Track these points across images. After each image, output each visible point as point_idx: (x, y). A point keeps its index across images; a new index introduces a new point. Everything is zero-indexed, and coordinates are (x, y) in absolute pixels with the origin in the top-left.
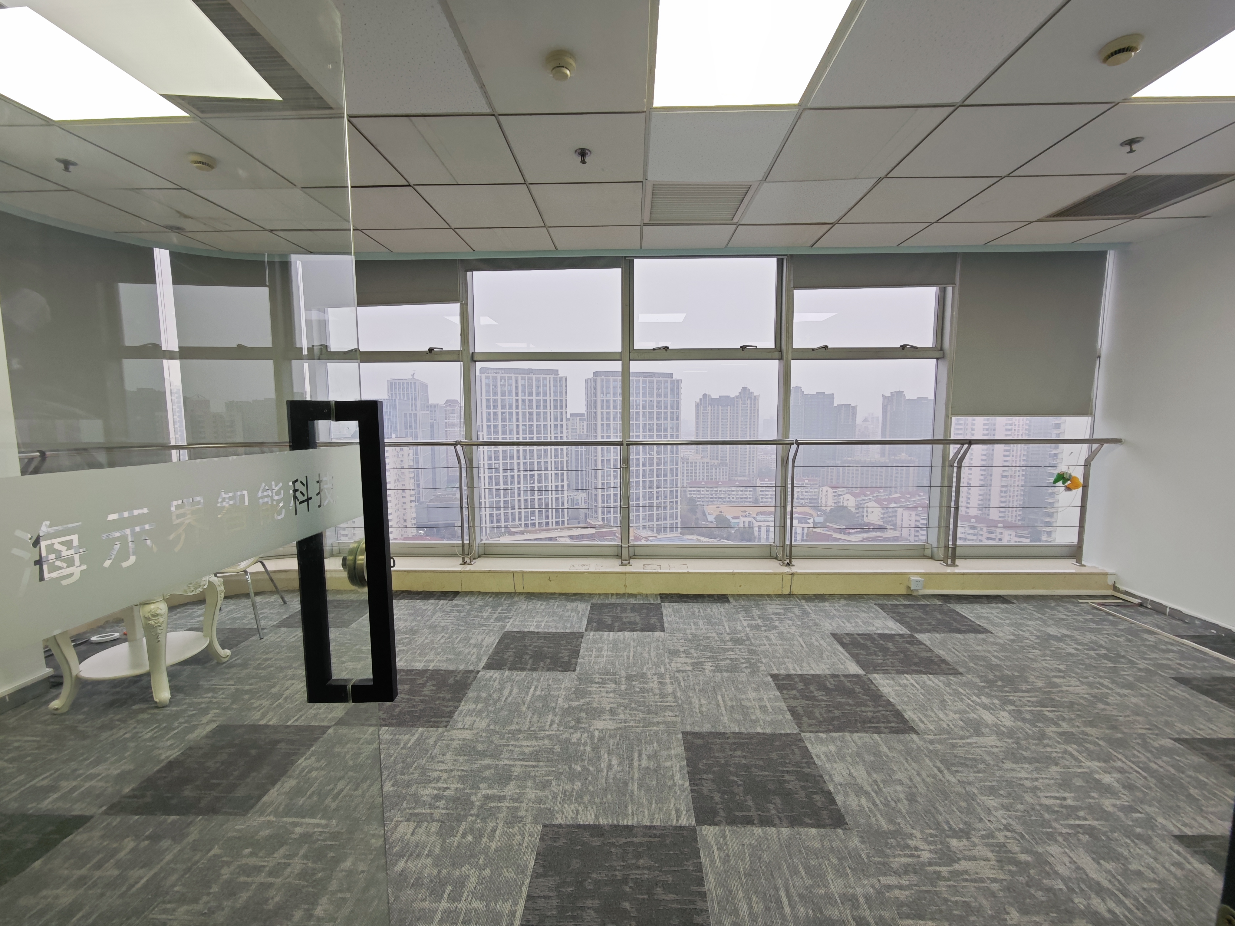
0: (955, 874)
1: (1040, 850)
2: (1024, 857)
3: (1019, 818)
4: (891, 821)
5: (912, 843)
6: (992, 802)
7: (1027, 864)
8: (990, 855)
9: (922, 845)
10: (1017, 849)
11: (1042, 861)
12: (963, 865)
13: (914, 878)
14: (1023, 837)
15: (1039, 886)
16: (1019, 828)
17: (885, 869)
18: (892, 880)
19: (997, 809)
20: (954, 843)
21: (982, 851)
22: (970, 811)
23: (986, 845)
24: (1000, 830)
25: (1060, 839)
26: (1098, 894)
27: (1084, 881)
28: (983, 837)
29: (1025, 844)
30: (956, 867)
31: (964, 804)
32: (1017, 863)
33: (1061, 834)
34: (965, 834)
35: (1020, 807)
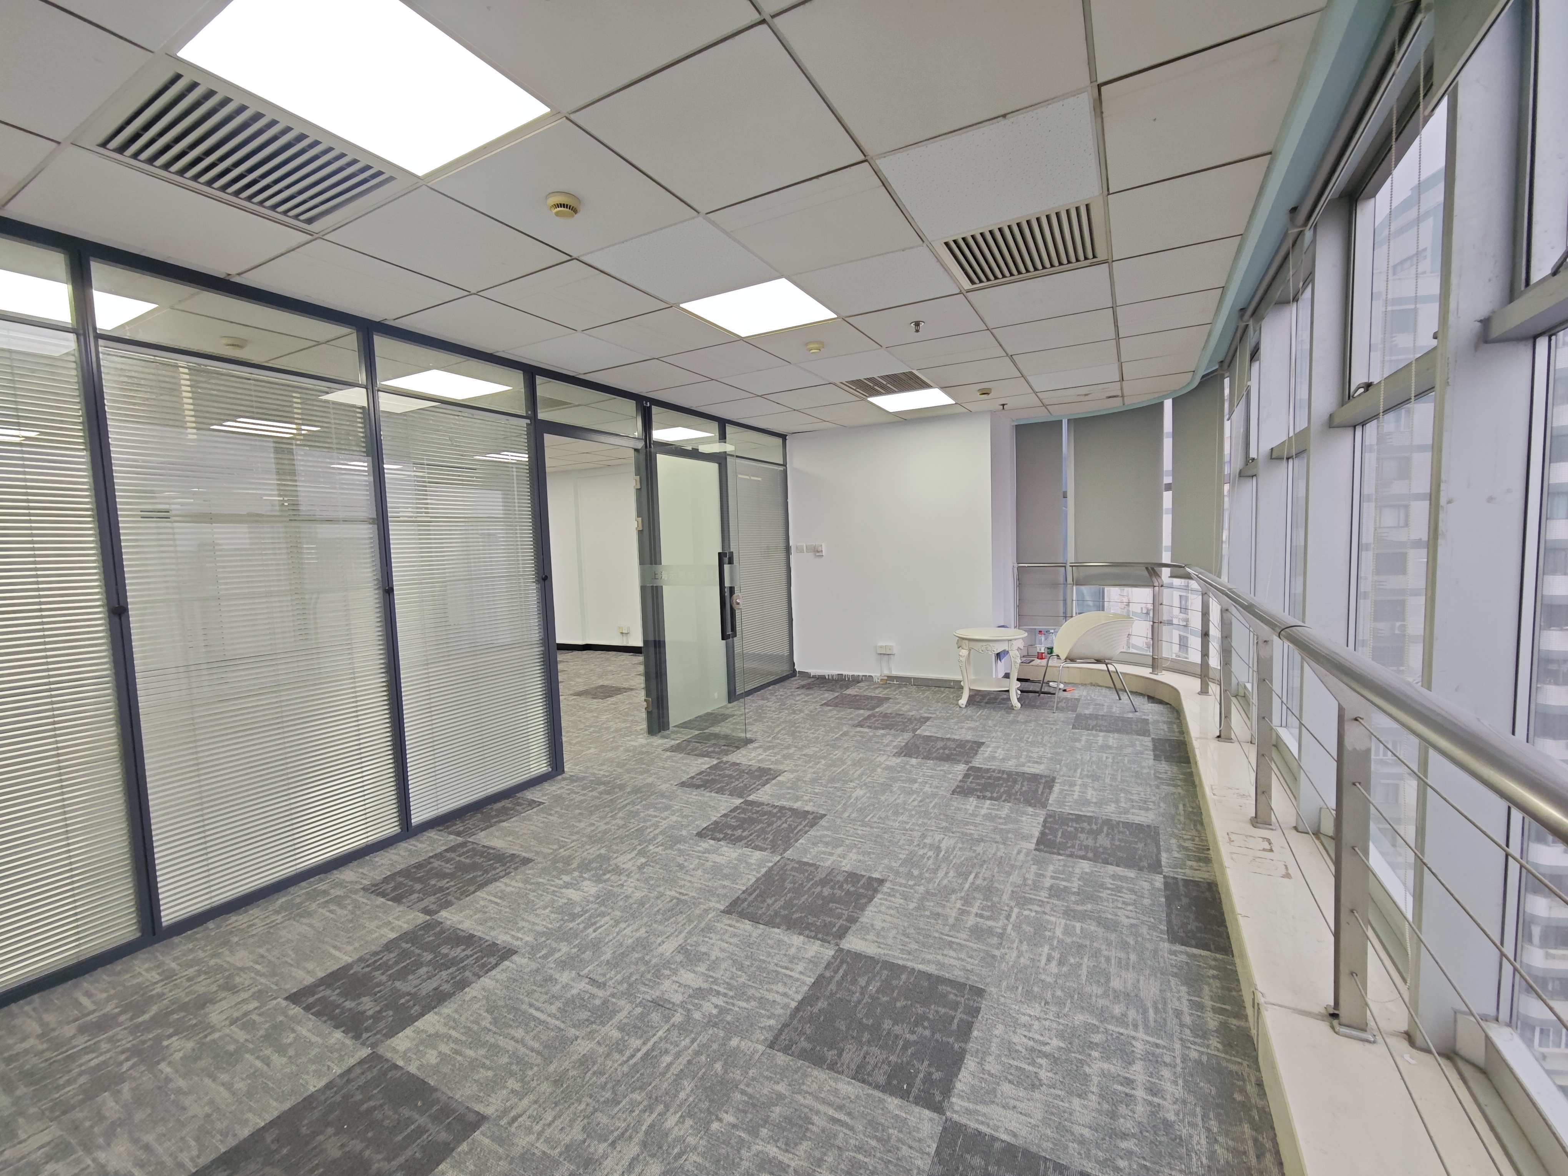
0: (635, 849)
1: (601, 885)
2: (607, 876)
3: (618, 895)
4: (679, 850)
5: (660, 848)
6: (638, 895)
7: (604, 874)
8: (624, 866)
9: (656, 850)
10: (613, 878)
11: (598, 880)
12: (633, 854)
13: (648, 838)
14: (612, 886)
15: (596, 869)
16: (616, 889)
17: (662, 833)
18: (657, 832)
19: (633, 892)
20: (643, 860)
21: (628, 866)
22: (646, 881)
23: (628, 869)
24: (626, 881)
25: (592, 899)
26: (568, 883)
27: (575, 885)
28: (631, 872)
29: (609, 883)
30: (636, 852)
31: (652, 882)
32: (609, 872)
33: (592, 902)
34: (641, 868)
35: (621, 903)
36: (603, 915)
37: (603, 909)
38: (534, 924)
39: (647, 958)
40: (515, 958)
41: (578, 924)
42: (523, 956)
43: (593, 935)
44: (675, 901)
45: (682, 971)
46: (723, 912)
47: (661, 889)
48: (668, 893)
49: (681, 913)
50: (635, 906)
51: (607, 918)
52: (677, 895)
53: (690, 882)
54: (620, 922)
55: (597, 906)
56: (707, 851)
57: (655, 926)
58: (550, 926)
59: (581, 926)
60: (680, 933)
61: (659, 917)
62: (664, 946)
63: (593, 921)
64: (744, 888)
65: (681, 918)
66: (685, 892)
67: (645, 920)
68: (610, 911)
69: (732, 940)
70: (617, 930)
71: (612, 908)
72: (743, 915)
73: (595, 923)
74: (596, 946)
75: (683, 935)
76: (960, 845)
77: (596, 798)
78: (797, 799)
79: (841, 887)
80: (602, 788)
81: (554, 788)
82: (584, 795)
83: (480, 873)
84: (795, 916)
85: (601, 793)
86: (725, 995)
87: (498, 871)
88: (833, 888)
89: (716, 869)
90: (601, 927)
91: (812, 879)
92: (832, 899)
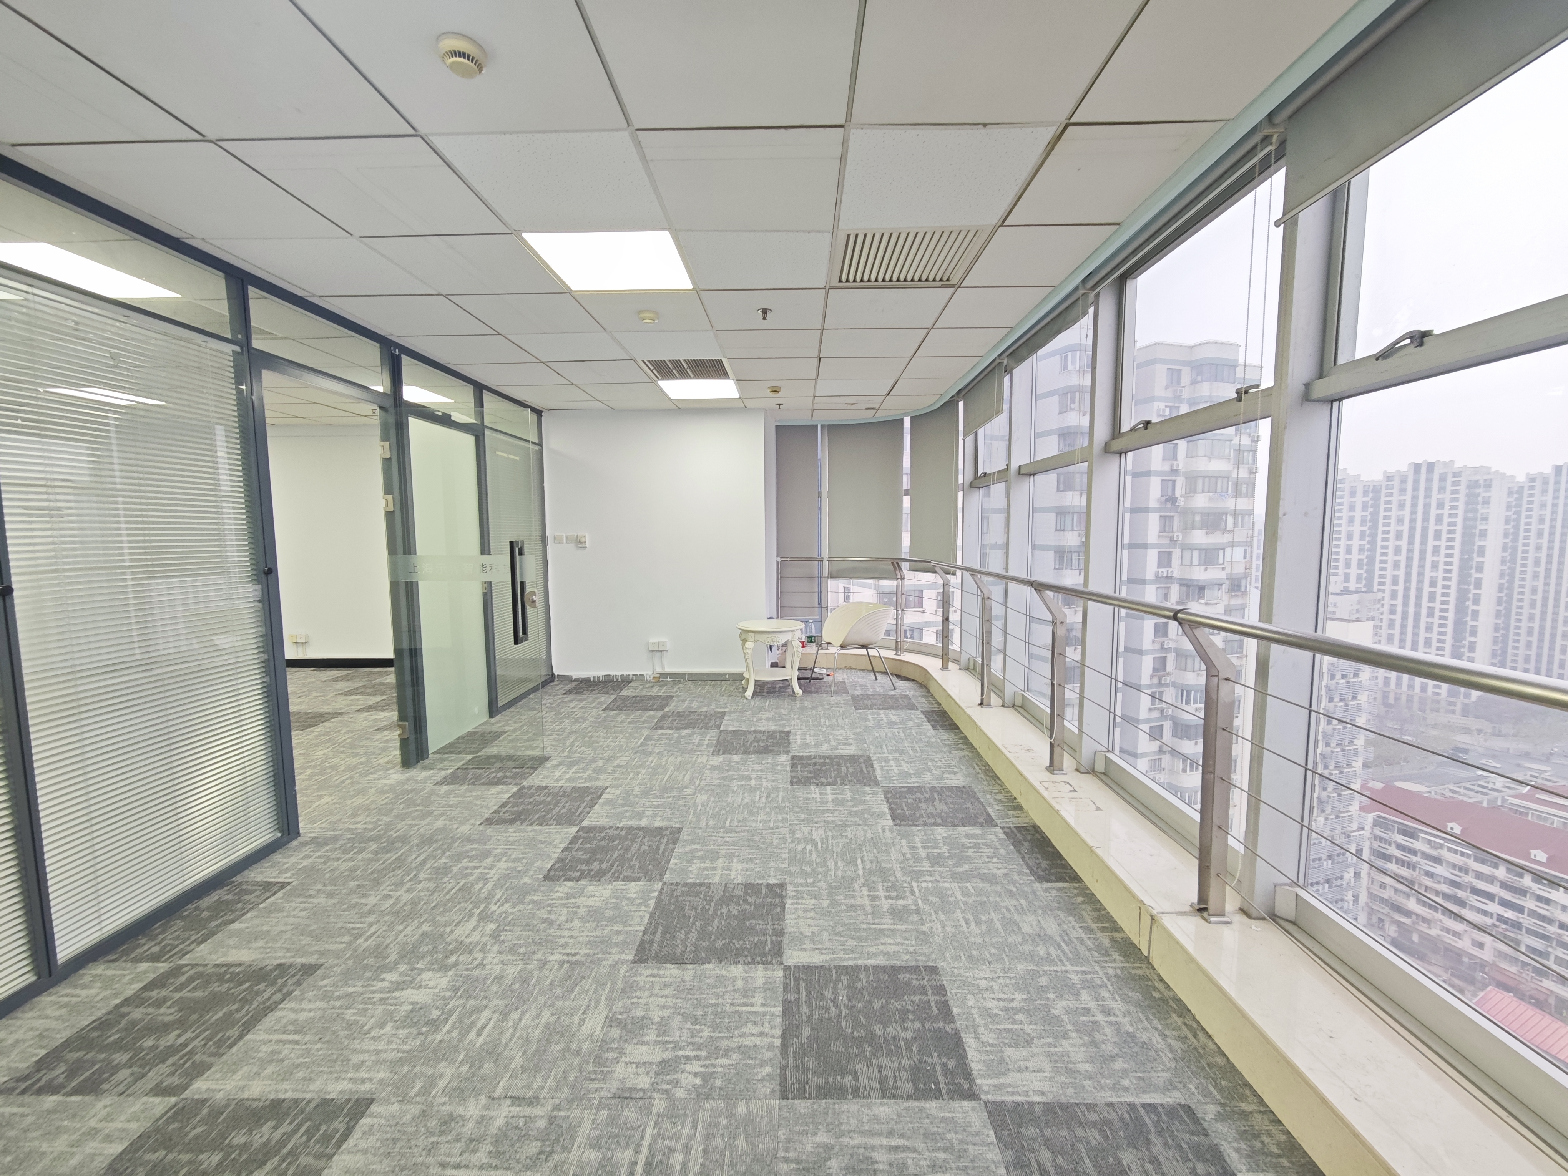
0: (471, 915)
1: (451, 973)
2: (453, 959)
3: (485, 979)
4: (533, 902)
5: (507, 905)
6: (512, 971)
7: (447, 957)
8: (469, 940)
9: (503, 909)
10: (462, 958)
11: (444, 968)
12: (474, 921)
13: (482, 896)
14: (467, 969)
15: (431, 953)
16: (476, 973)
17: (498, 885)
18: (489, 886)
19: (503, 970)
20: (493, 926)
21: (476, 937)
22: (513, 950)
23: (478, 943)
24: (484, 959)
25: (448, 994)
26: (398, 983)
27: (411, 982)
28: (485, 945)
29: (461, 967)
30: (474, 919)
31: (521, 950)
32: (452, 953)
33: (451, 998)
34: (495, 936)
35: (495, 988)
36: (478, 1010)
37: (472, 1002)
38: (378, 1052)
39: (574, 1046)
40: (374, 1108)
41: (448, 1032)
42: (388, 1102)
43: (481, 1040)
44: (566, 966)
45: (629, 1048)
46: (634, 962)
47: (539, 955)
48: (551, 958)
49: (583, 977)
50: (517, 986)
51: (486, 1014)
52: (565, 958)
53: (572, 937)
54: (509, 1012)
55: (461, 1001)
56: (569, 896)
57: (559, 1004)
58: (406, 1047)
59: (455, 1034)
60: (598, 1002)
61: (558, 991)
62: (588, 1024)
63: (468, 1022)
64: (642, 928)
65: (587, 984)
66: (573, 951)
67: (541, 1000)
68: (484, 1002)
69: (666, 992)
70: (511, 1023)
71: (486, 998)
72: (662, 959)
73: (473, 1024)
74: (493, 1051)
75: (602, 1004)
76: (830, 834)
77: (370, 861)
78: (640, 816)
79: (745, 901)
80: (373, 846)
81: (293, 859)
82: (350, 860)
83: (236, 1006)
84: (719, 945)
85: (376, 853)
86: (697, 1058)
87: (266, 995)
88: (738, 904)
89: (594, 914)
90: (484, 1027)
91: (711, 900)
92: (743, 917)
